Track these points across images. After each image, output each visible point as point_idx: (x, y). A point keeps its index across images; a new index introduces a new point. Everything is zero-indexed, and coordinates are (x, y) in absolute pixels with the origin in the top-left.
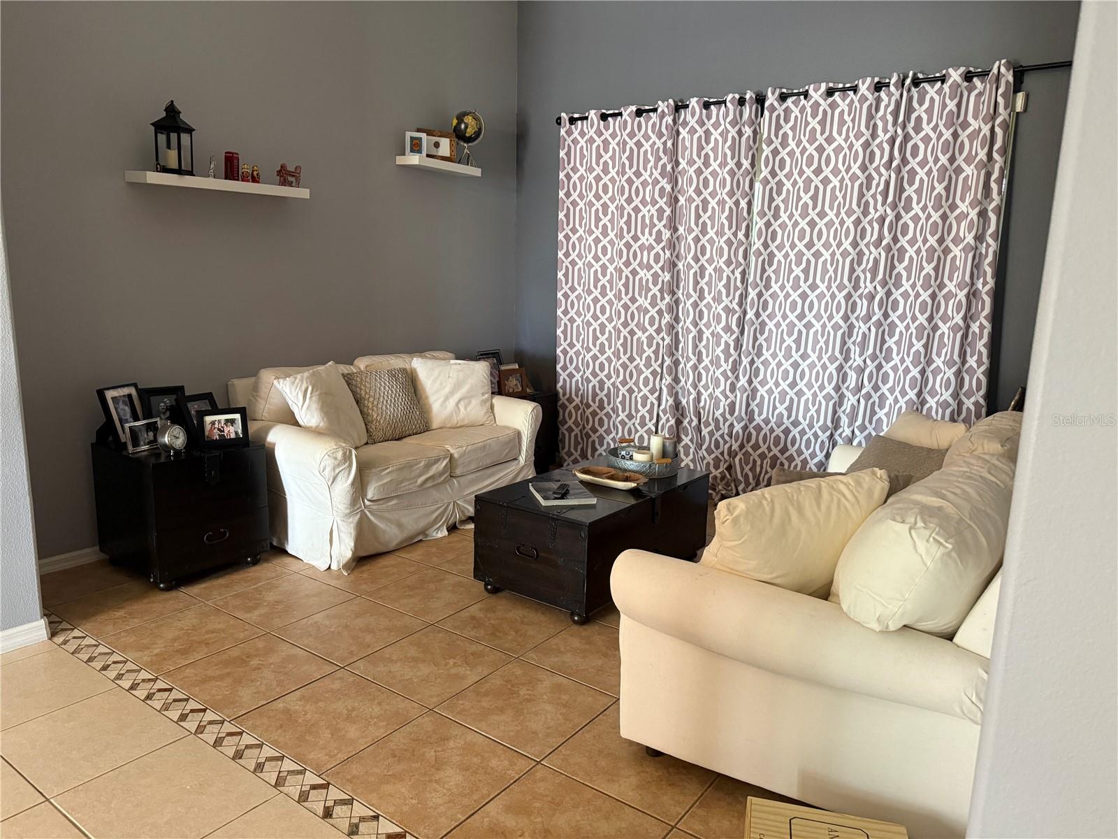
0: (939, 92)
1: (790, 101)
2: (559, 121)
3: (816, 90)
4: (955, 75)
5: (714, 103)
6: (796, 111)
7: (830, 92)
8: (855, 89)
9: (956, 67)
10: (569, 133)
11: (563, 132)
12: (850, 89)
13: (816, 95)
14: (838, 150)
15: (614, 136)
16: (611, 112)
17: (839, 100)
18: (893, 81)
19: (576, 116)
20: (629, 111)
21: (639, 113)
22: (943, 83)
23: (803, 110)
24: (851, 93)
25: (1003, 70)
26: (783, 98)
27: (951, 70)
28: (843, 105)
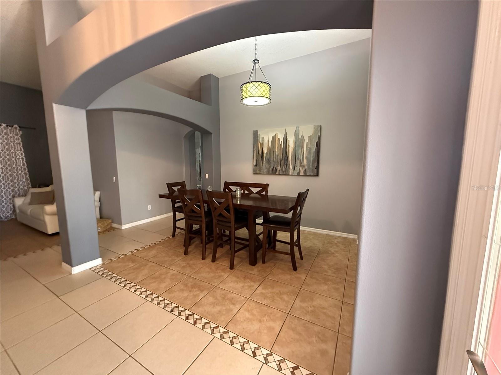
4: (4, 125)
25: (17, 126)
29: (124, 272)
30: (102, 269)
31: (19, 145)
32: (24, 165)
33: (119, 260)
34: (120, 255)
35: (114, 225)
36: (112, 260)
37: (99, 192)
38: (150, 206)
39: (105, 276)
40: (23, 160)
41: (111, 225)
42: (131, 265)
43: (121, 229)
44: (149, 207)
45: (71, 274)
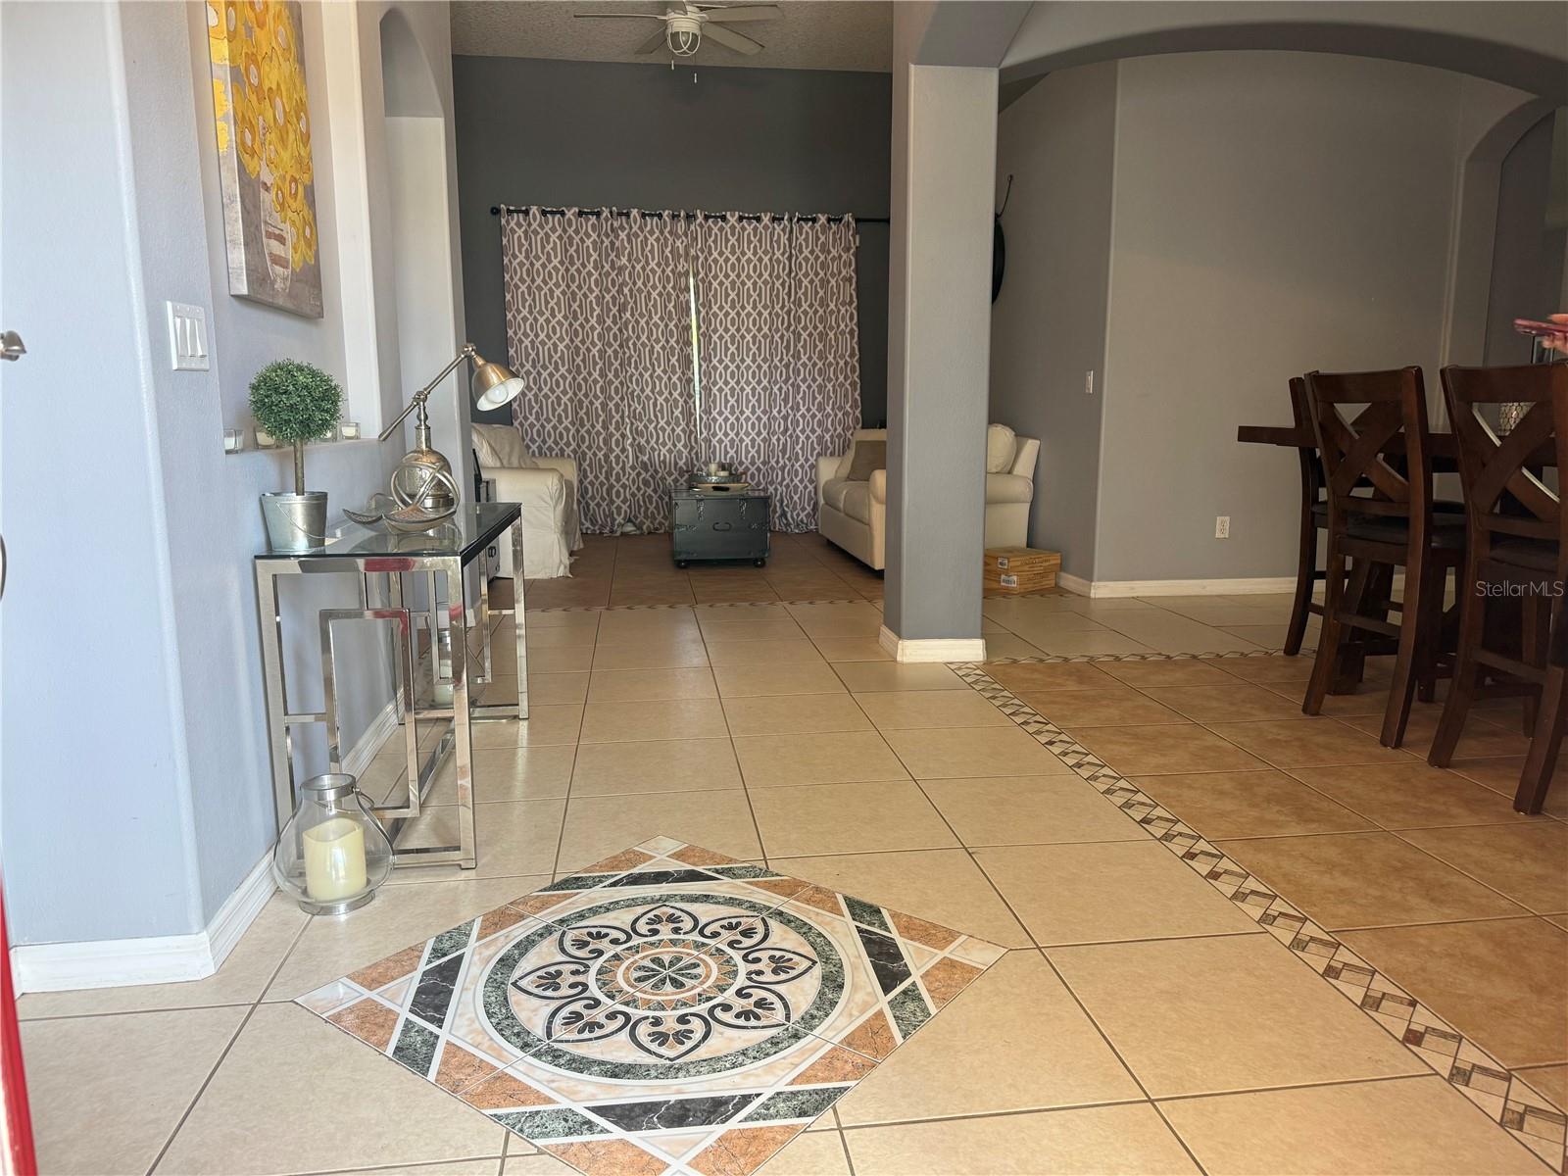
0: (812, 228)
1: (710, 221)
2: (496, 211)
3: (733, 216)
4: (823, 219)
5: (649, 215)
6: (715, 230)
7: (741, 218)
8: (758, 219)
9: (823, 213)
10: (508, 222)
11: (503, 221)
12: (754, 218)
13: (732, 220)
14: (749, 261)
15: (554, 230)
16: (549, 209)
17: (746, 225)
18: (786, 217)
19: (512, 208)
20: (572, 211)
21: (580, 214)
22: (813, 223)
23: (721, 229)
24: (755, 222)
25: (850, 219)
26: (706, 218)
27: (819, 215)
28: (749, 229)
29: (1038, 695)
30: (978, 672)
31: (848, 284)
32: (852, 356)
33: (1041, 666)
34: (1048, 655)
35: (1069, 581)
36: (1015, 661)
37: (1038, 442)
38: (1227, 518)
39: (978, 687)
40: (852, 338)
41: (1057, 577)
42: (1072, 686)
43: (1089, 598)
44: (1222, 527)
45: (895, 660)
